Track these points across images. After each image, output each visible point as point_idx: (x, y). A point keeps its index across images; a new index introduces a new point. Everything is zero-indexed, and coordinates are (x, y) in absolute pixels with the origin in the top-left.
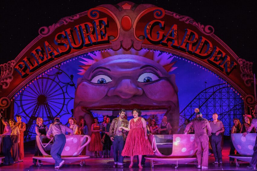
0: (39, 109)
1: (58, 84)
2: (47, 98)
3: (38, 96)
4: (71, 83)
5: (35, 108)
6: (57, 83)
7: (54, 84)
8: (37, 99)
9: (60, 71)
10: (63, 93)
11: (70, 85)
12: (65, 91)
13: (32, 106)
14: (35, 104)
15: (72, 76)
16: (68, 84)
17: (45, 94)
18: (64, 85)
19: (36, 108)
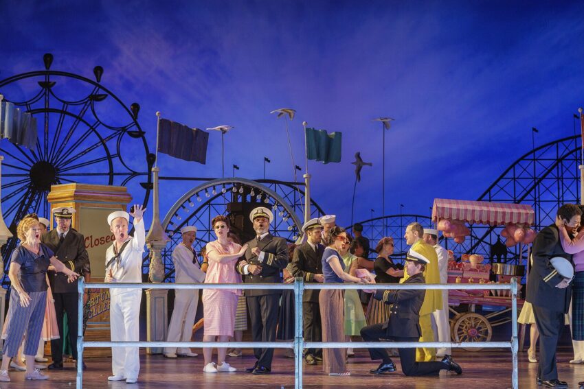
0: (34, 204)
1: (94, 130)
2: (58, 169)
3: (32, 165)
4: (134, 129)
5: (24, 201)
6: (91, 127)
7: (82, 129)
8: (28, 173)
9: (101, 92)
10: (109, 158)
11: (131, 134)
12: (113, 151)
13: (15, 193)
14: (22, 189)
15: (136, 107)
16: (124, 129)
17: (52, 160)
18: (111, 132)
19: (27, 200)
